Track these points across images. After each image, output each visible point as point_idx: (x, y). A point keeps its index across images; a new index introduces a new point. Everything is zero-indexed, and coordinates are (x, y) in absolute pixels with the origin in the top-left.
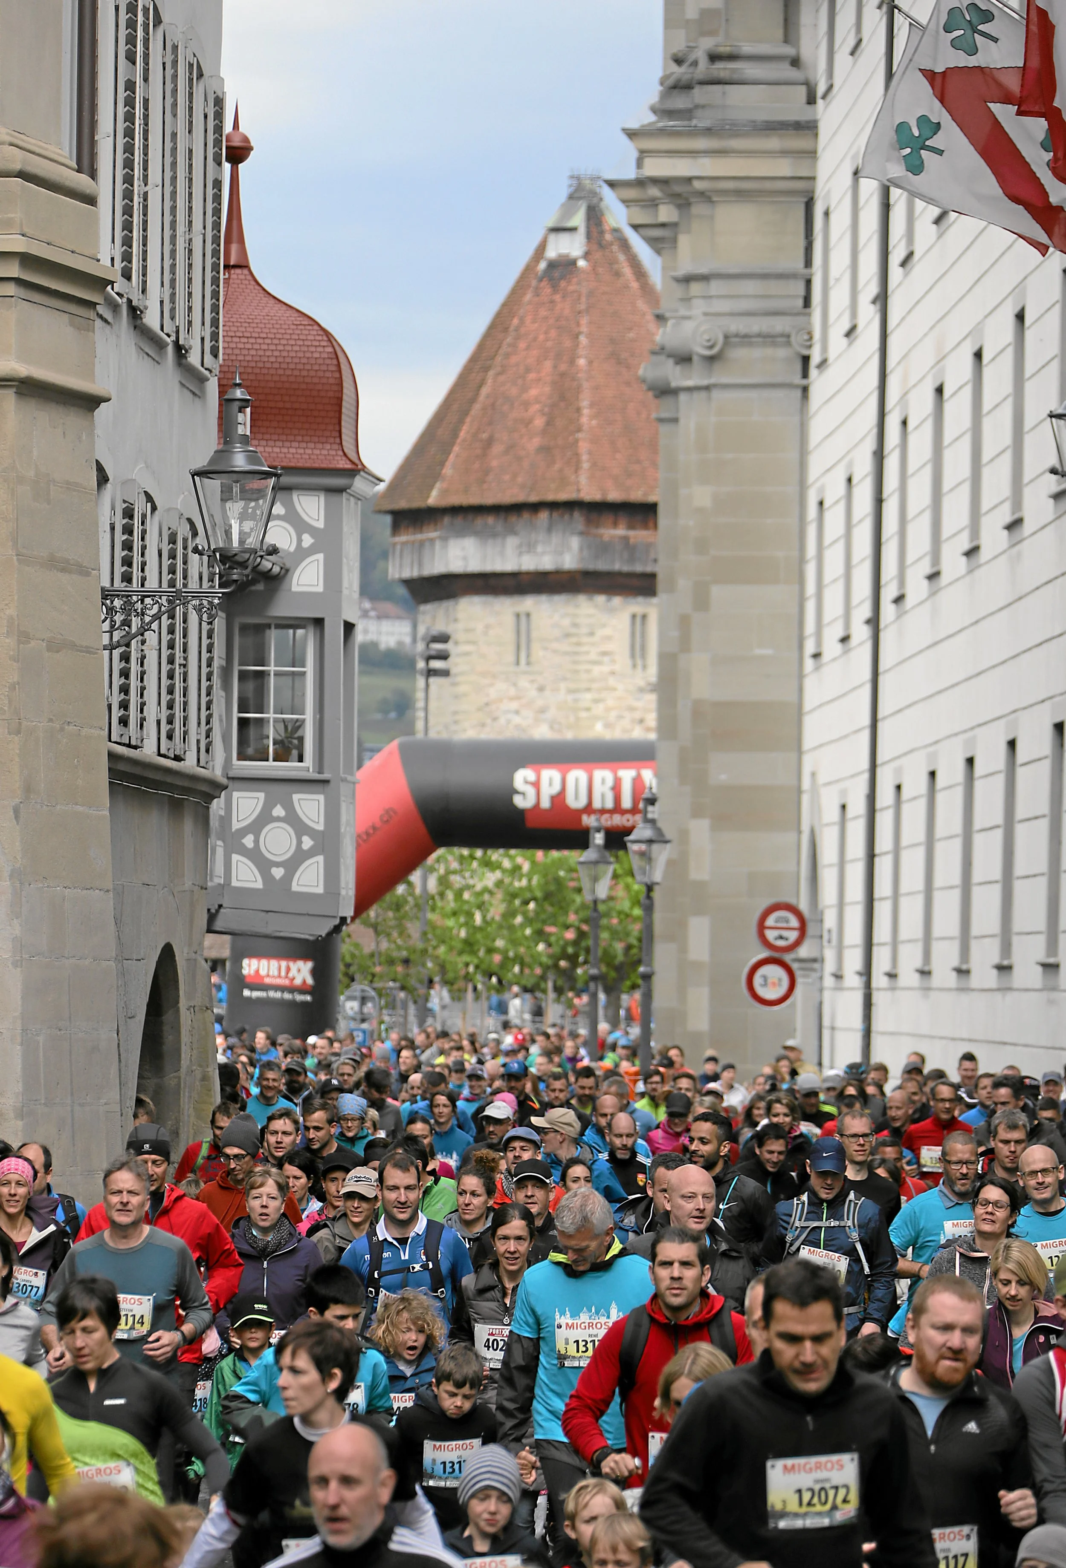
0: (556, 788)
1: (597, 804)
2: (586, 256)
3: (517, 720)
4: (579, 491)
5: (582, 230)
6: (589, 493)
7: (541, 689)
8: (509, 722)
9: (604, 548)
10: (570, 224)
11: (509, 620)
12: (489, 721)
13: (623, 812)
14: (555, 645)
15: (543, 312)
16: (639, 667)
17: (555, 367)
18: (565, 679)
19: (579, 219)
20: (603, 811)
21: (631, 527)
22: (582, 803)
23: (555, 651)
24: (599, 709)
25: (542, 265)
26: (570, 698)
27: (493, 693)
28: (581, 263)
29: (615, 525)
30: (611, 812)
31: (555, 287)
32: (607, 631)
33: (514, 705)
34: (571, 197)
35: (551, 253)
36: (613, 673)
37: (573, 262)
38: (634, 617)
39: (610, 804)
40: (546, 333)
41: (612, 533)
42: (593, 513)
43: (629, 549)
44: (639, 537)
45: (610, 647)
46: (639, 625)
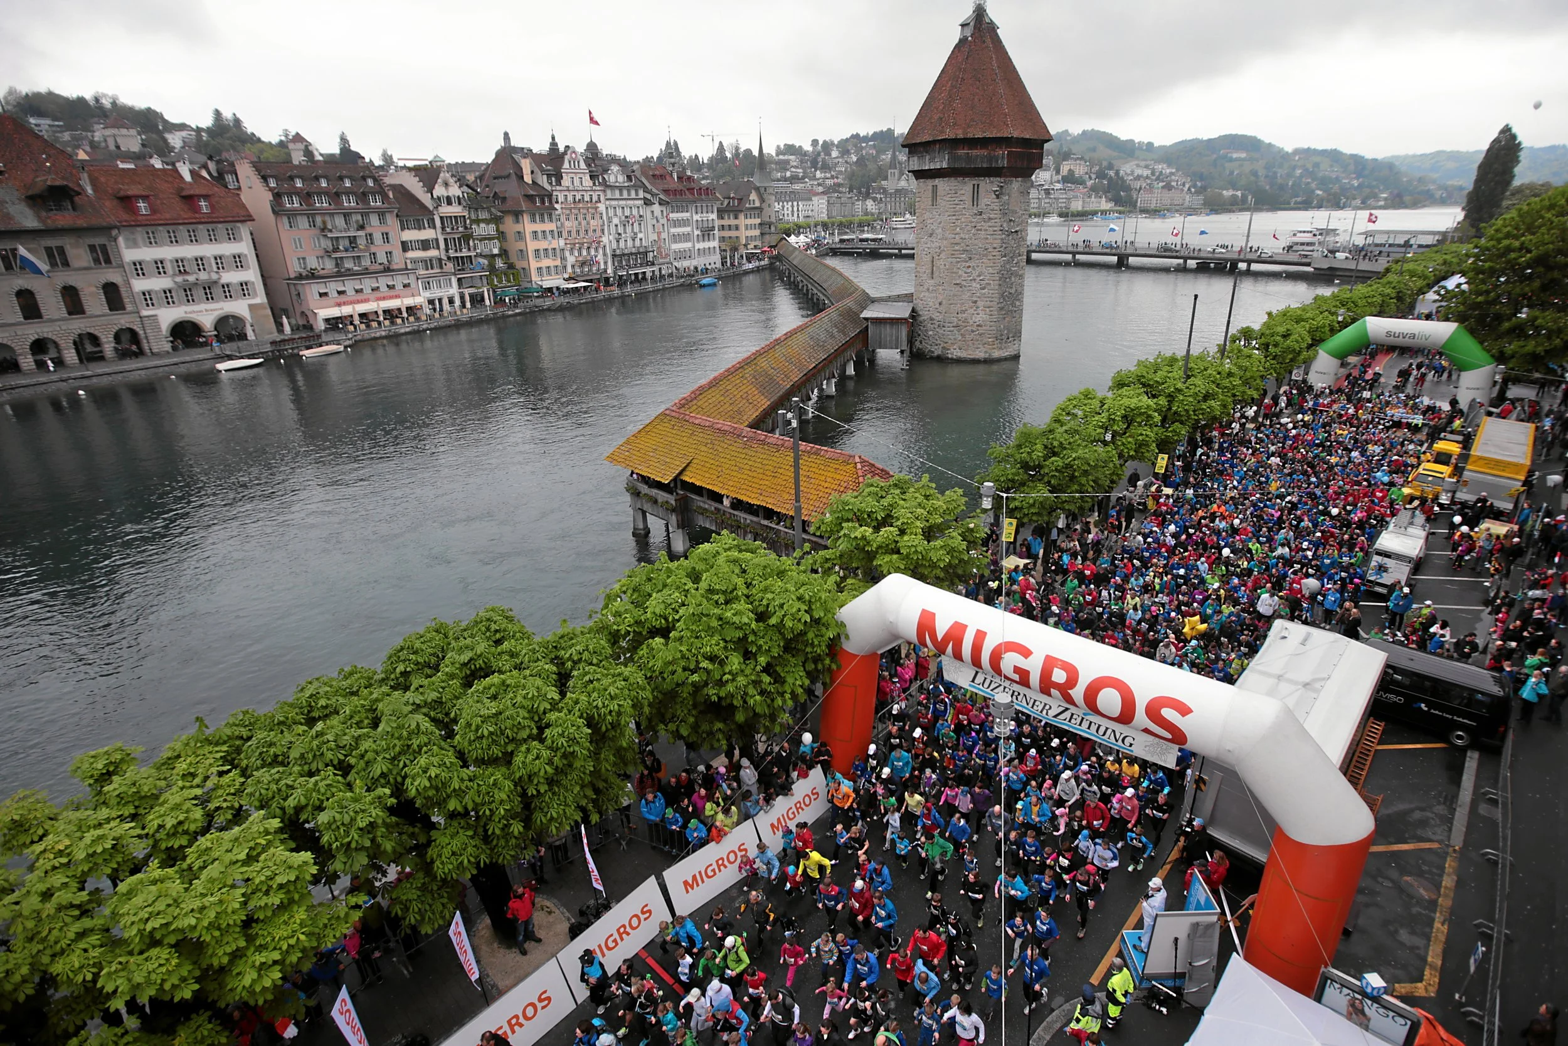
2: (972, 35)
4: (947, 135)
5: (972, 24)
6: (951, 135)
7: (939, 215)
8: (930, 228)
9: (959, 158)
10: (968, 22)
11: (931, 188)
14: (944, 198)
15: (953, 61)
16: (976, 206)
17: (952, 84)
18: (946, 211)
19: (971, 19)
21: (969, 149)
23: (944, 200)
24: (958, 223)
26: (948, 218)
27: (925, 216)
28: (970, 39)
29: (963, 149)
31: (959, 50)
32: (963, 192)
33: (931, 221)
36: (965, 208)
37: (967, 39)
38: (973, 185)
40: (952, 70)
41: (961, 152)
42: (954, 143)
43: (968, 158)
44: (975, 152)
45: (963, 198)
46: (976, 189)
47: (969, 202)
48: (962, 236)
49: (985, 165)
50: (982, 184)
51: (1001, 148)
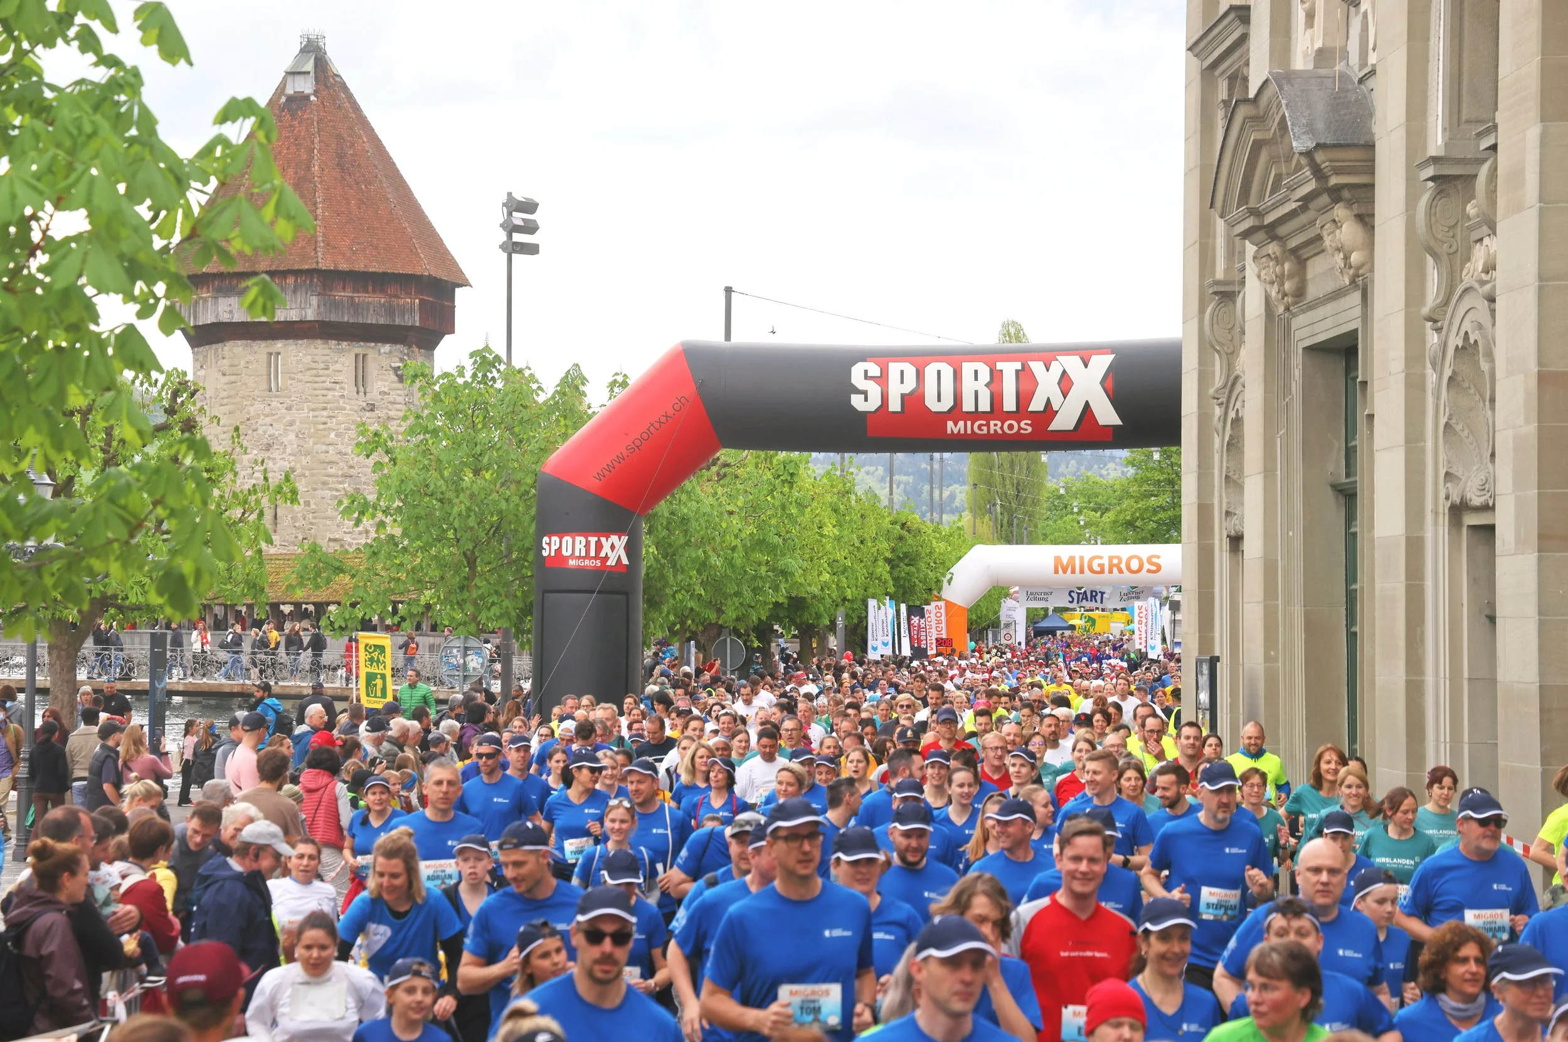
0: (910, 385)
1: (968, 406)
2: (316, 93)
3: (271, 431)
4: (317, 263)
5: (312, 74)
6: (325, 264)
7: (289, 408)
8: (265, 432)
9: (336, 305)
10: (304, 69)
11: (264, 357)
12: (250, 432)
13: (1006, 416)
14: (299, 376)
15: (285, 134)
16: (362, 394)
17: (296, 173)
18: (307, 401)
19: (309, 66)
20: (975, 415)
21: (356, 290)
22: (946, 404)
23: (299, 381)
24: (332, 423)
25: (283, 99)
26: (311, 414)
27: (252, 410)
28: (313, 98)
29: (344, 289)
30: (987, 416)
31: (293, 117)
32: (338, 367)
33: (268, 420)
34: (302, 51)
35: (290, 91)
36: (342, 396)
37: (307, 97)
38: (357, 356)
39: (985, 406)
40: (288, 149)
41: (342, 295)
42: (328, 279)
43: (355, 306)
44: (361, 297)
45: (340, 378)
46: (361, 362)
47: (349, 388)
48: (340, 447)
49: (382, 321)
50: (372, 355)
51: (409, 294)
